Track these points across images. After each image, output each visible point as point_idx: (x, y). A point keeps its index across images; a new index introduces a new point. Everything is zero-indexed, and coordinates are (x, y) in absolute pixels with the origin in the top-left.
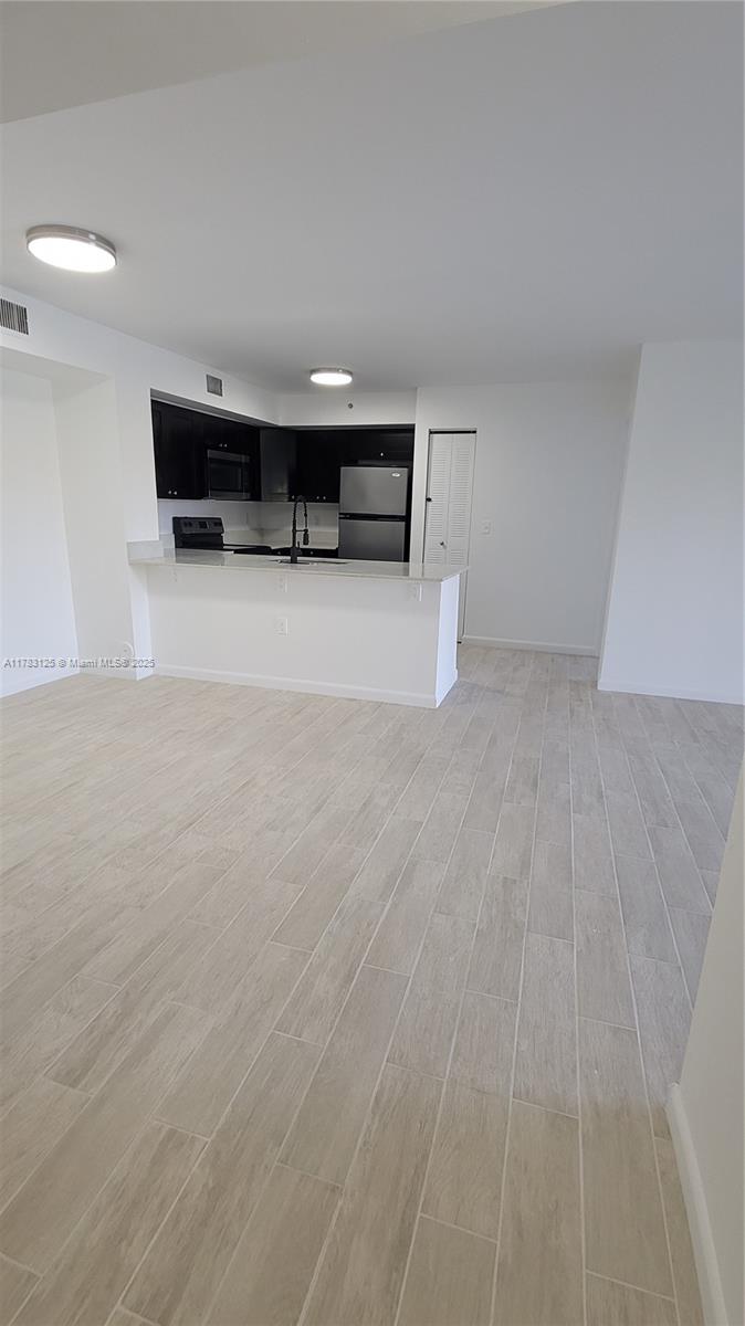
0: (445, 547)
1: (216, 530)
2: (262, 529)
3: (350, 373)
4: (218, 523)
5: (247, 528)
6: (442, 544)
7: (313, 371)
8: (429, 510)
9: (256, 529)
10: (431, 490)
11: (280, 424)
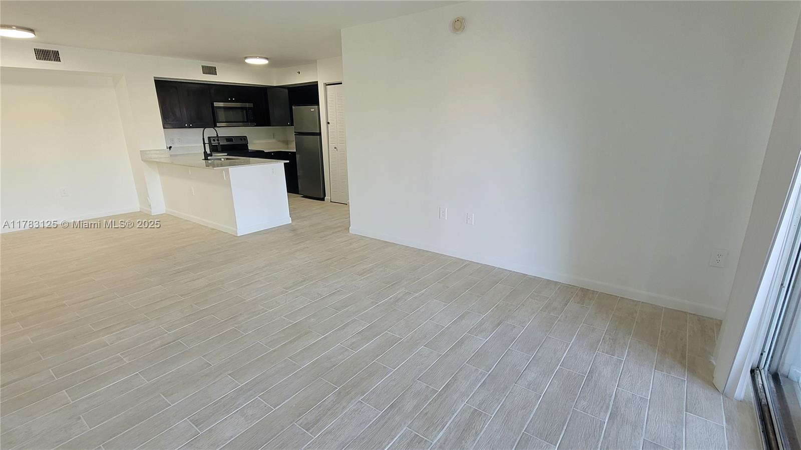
0: (337, 150)
1: (243, 142)
2: (288, 141)
3: (267, 59)
4: (245, 138)
5: (274, 141)
6: (335, 148)
7: (246, 58)
8: (329, 127)
9: (279, 141)
10: (329, 118)
11: (275, 85)
